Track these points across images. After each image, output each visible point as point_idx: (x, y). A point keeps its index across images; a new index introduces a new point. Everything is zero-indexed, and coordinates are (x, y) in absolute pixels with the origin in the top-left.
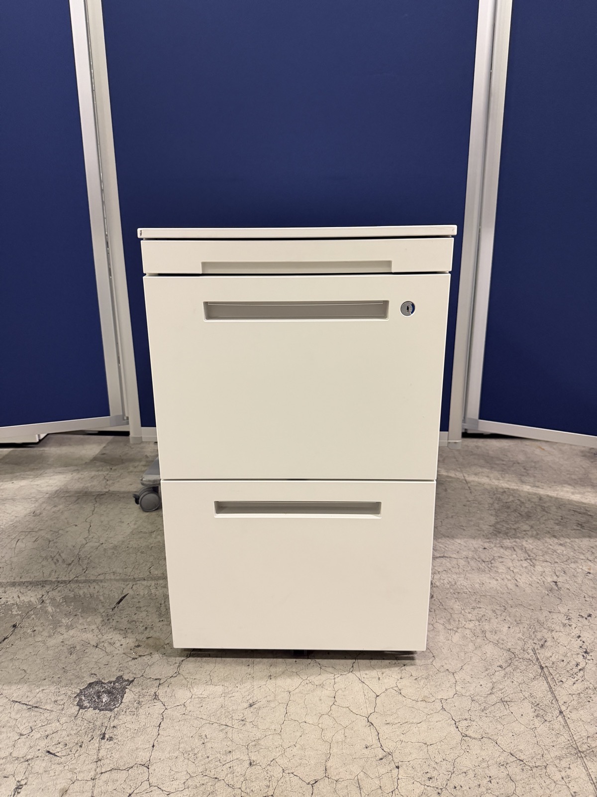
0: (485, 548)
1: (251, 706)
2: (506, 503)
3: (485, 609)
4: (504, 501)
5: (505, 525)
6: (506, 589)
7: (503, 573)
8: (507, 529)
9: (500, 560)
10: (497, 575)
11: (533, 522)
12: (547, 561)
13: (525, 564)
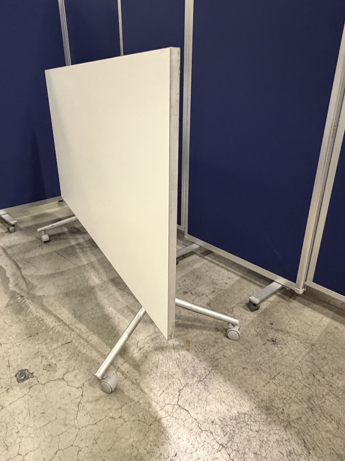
0: (213, 422)
1: (43, 413)
2: (273, 406)
3: (159, 450)
4: (273, 404)
5: (246, 418)
6: (185, 450)
7: (198, 441)
8: (244, 421)
9: (209, 434)
10: (193, 440)
11: (265, 429)
12: (229, 455)
13: (217, 446)
